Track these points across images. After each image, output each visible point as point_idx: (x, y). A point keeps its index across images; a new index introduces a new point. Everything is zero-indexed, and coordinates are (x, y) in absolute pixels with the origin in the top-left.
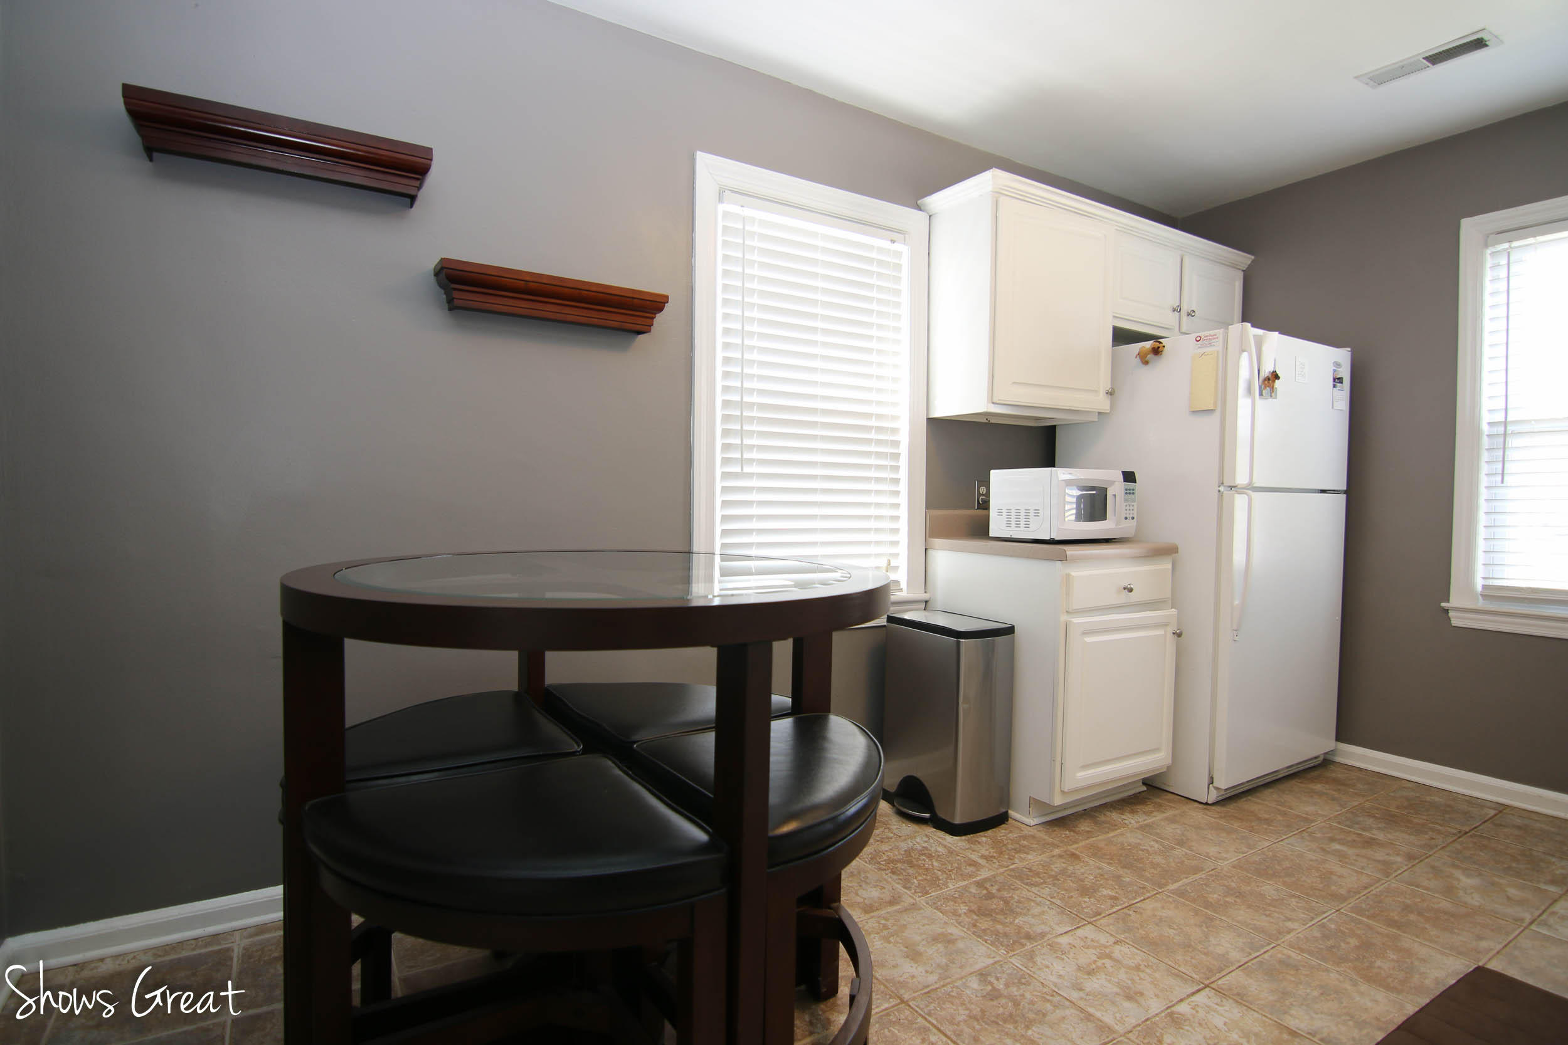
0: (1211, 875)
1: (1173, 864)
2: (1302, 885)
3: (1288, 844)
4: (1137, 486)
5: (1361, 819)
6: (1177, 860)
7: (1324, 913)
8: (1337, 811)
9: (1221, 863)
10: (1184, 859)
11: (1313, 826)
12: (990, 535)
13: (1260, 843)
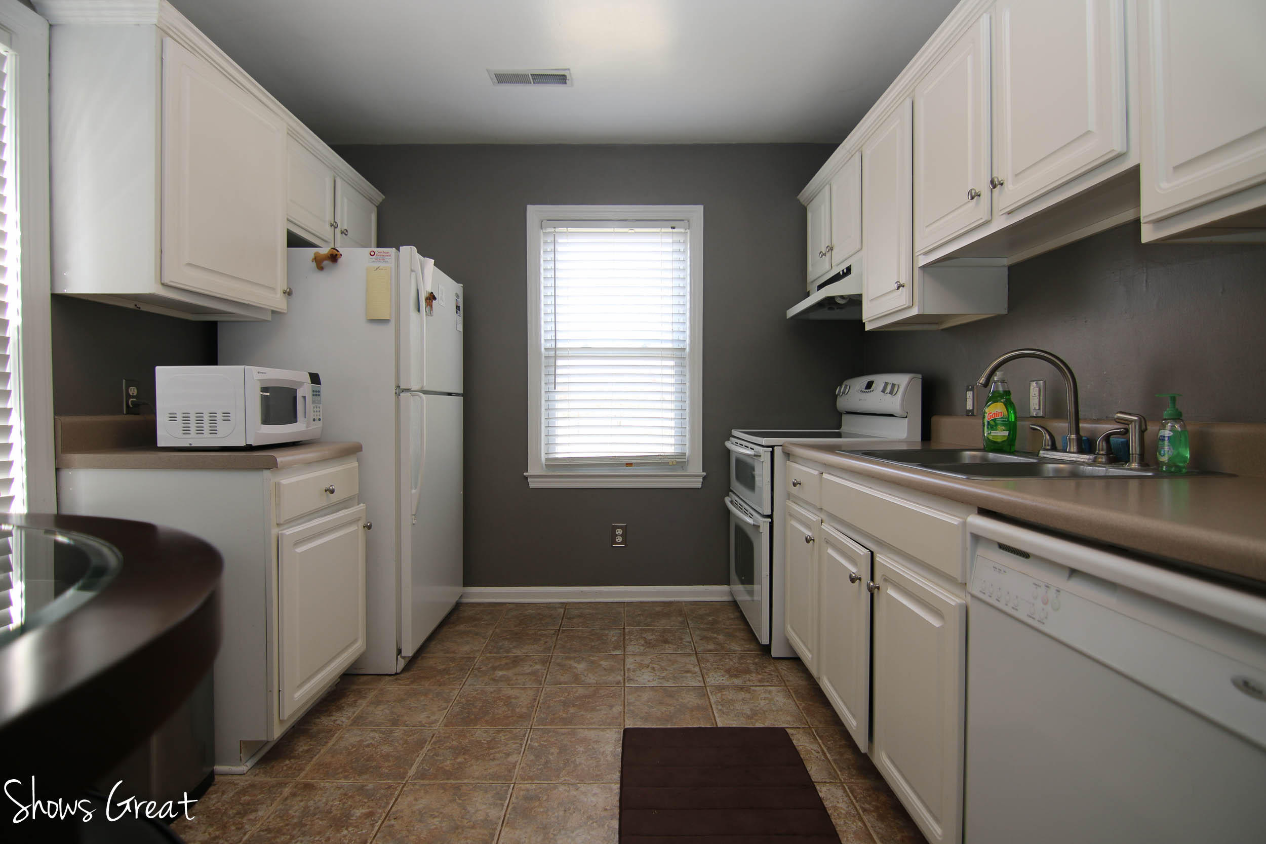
0: (435, 743)
1: (400, 748)
2: (499, 718)
3: (470, 685)
4: (324, 387)
5: (500, 644)
6: (401, 742)
7: (524, 735)
8: (484, 643)
9: (436, 727)
10: (405, 737)
11: (477, 662)
12: (159, 445)
13: (452, 694)
